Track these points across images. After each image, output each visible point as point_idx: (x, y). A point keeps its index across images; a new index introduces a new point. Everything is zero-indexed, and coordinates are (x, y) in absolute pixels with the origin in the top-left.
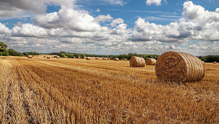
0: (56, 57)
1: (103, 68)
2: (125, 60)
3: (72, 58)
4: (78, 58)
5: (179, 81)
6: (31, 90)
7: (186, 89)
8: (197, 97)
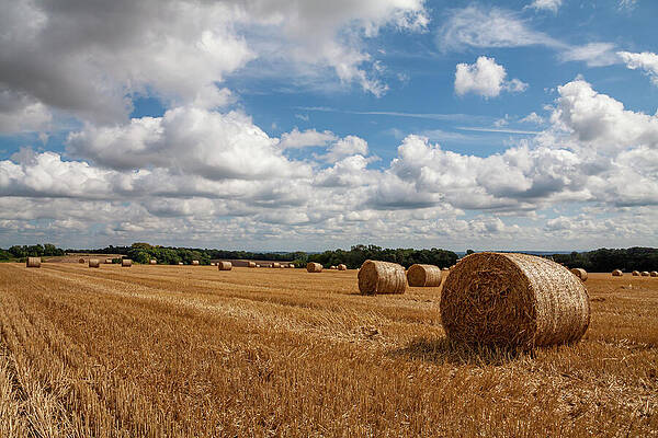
0: (120, 261)
1: (274, 300)
2: (341, 269)
3: (173, 263)
4: (190, 263)
5: (515, 345)
6: (49, 391)
7: (536, 369)
8: (570, 395)
